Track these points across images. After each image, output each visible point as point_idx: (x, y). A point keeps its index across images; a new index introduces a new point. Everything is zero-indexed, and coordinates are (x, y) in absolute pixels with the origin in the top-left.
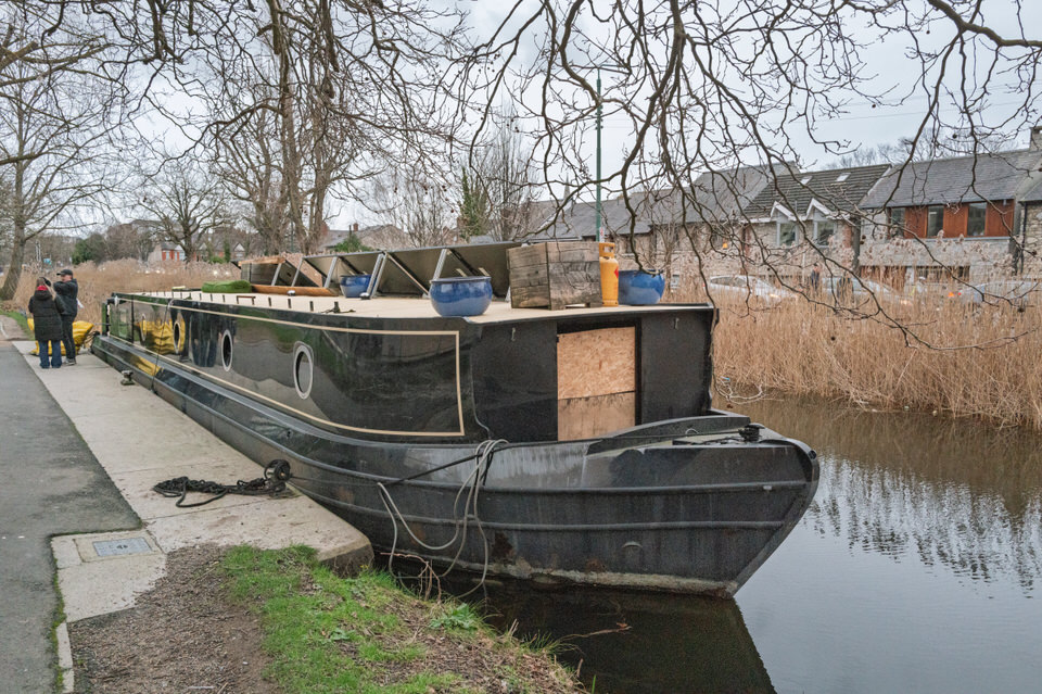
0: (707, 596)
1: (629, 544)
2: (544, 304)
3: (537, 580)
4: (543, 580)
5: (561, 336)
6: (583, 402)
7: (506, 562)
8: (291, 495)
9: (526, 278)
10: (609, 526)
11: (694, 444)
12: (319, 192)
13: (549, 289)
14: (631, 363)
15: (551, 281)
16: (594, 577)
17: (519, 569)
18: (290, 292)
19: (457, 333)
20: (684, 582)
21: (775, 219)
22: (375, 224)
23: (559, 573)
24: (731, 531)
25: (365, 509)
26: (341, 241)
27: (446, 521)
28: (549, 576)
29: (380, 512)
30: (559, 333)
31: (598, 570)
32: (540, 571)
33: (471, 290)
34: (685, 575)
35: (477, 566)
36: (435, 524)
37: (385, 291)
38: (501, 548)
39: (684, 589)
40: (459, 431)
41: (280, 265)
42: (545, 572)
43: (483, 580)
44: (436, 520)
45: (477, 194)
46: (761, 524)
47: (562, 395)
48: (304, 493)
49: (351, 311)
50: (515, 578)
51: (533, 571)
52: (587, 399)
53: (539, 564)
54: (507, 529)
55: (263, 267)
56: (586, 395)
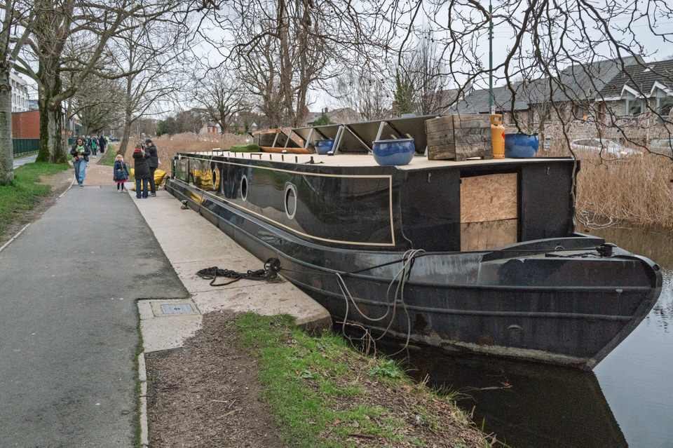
0: (571, 368)
1: (512, 326)
2: (451, 157)
3: (446, 348)
4: (450, 348)
5: (463, 179)
6: (479, 224)
7: (423, 334)
8: (280, 281)
9: (439, 139)
10: (497, 313)
11: (561, 257)
12: (303, 88)
13: (455, 147)
14: (514, 199)
15: (456, 142)
16: (486, 348)
17: (433, 339)
18: (283, 151)
19: (390, 176)
20: (554, 356)
21: (624, 98)
22: (339, 107)
23: (461, 344)
24: (590, 321)
25: (329, 292)
26: (317, 119)
27: (382, 303)
28: (454, 345)
29: (339, 295)
30: (461, 177)
31: (490, 344)
32: (448, 341)
33: (400, 148)
34: (555, 352)
35: (403, 335)
36: (374, 305)
37: (343, 150)
38: (420, 325)
39: (554, 361)
40: (391, 242)
41: (278, 134)
42: (451, 343)
43: (407, 345)
44: (375, 302)
45: (406, 86)
46: (614, 317)
47: (463, 220)
48: (289, 280)
49: (321, 162)
50: (430, 345)
51: (443, 341)
52: (482, 223)
53: (447, 337)
54: (426, 312)
55: (267, 136)
56: (481, 221)
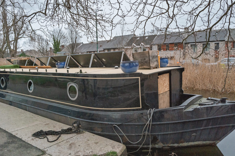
0: (210, 145)
1: (193, 134)
3: (164, 148)
4: (166, 148)
6: (161, 95)
7: (155, 144)
8: (83, 133)
10: (189, 130)
16: (181, 145)
17: (159, 145)
20: (204, 142)
23: (171, 145)
24: (222, 127)
25: (106, 133)
27: (137, 134)
28: (168, 146)
30: (158, 76)
31: (182, 142)
32: (165, 145)
33: (135, 64)
34: (205, 141)
36: (133, 136)
38: (155, 140)
39: (204, 144)
40: (140, 107)
41: (27, 60)
42: (167, 145)
44: (134, 134)
46: (231, 125)
47: (159, 94)
48: (86, 131)
49: (86, 72)
50: (157, 148)
51: (163, 145)
52: (162, 94)
53: (166, 143)
54: (158, 135)
55: (21, 61)
56: (162, 93)
